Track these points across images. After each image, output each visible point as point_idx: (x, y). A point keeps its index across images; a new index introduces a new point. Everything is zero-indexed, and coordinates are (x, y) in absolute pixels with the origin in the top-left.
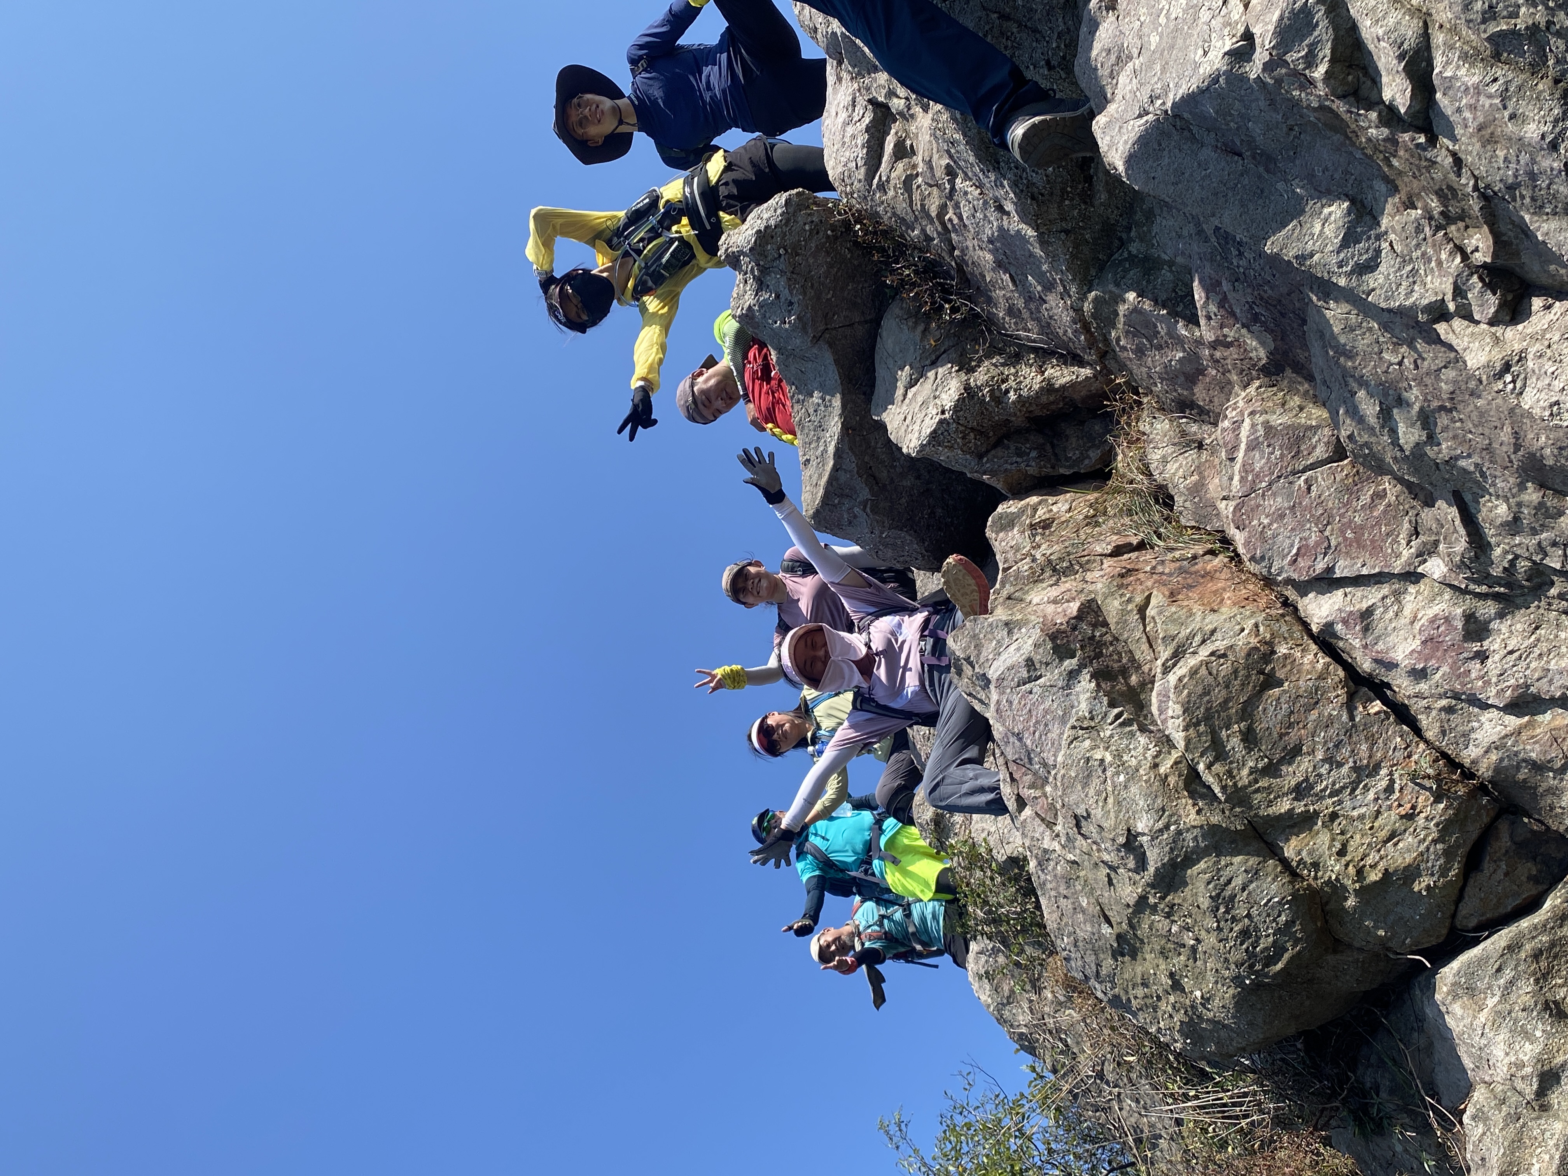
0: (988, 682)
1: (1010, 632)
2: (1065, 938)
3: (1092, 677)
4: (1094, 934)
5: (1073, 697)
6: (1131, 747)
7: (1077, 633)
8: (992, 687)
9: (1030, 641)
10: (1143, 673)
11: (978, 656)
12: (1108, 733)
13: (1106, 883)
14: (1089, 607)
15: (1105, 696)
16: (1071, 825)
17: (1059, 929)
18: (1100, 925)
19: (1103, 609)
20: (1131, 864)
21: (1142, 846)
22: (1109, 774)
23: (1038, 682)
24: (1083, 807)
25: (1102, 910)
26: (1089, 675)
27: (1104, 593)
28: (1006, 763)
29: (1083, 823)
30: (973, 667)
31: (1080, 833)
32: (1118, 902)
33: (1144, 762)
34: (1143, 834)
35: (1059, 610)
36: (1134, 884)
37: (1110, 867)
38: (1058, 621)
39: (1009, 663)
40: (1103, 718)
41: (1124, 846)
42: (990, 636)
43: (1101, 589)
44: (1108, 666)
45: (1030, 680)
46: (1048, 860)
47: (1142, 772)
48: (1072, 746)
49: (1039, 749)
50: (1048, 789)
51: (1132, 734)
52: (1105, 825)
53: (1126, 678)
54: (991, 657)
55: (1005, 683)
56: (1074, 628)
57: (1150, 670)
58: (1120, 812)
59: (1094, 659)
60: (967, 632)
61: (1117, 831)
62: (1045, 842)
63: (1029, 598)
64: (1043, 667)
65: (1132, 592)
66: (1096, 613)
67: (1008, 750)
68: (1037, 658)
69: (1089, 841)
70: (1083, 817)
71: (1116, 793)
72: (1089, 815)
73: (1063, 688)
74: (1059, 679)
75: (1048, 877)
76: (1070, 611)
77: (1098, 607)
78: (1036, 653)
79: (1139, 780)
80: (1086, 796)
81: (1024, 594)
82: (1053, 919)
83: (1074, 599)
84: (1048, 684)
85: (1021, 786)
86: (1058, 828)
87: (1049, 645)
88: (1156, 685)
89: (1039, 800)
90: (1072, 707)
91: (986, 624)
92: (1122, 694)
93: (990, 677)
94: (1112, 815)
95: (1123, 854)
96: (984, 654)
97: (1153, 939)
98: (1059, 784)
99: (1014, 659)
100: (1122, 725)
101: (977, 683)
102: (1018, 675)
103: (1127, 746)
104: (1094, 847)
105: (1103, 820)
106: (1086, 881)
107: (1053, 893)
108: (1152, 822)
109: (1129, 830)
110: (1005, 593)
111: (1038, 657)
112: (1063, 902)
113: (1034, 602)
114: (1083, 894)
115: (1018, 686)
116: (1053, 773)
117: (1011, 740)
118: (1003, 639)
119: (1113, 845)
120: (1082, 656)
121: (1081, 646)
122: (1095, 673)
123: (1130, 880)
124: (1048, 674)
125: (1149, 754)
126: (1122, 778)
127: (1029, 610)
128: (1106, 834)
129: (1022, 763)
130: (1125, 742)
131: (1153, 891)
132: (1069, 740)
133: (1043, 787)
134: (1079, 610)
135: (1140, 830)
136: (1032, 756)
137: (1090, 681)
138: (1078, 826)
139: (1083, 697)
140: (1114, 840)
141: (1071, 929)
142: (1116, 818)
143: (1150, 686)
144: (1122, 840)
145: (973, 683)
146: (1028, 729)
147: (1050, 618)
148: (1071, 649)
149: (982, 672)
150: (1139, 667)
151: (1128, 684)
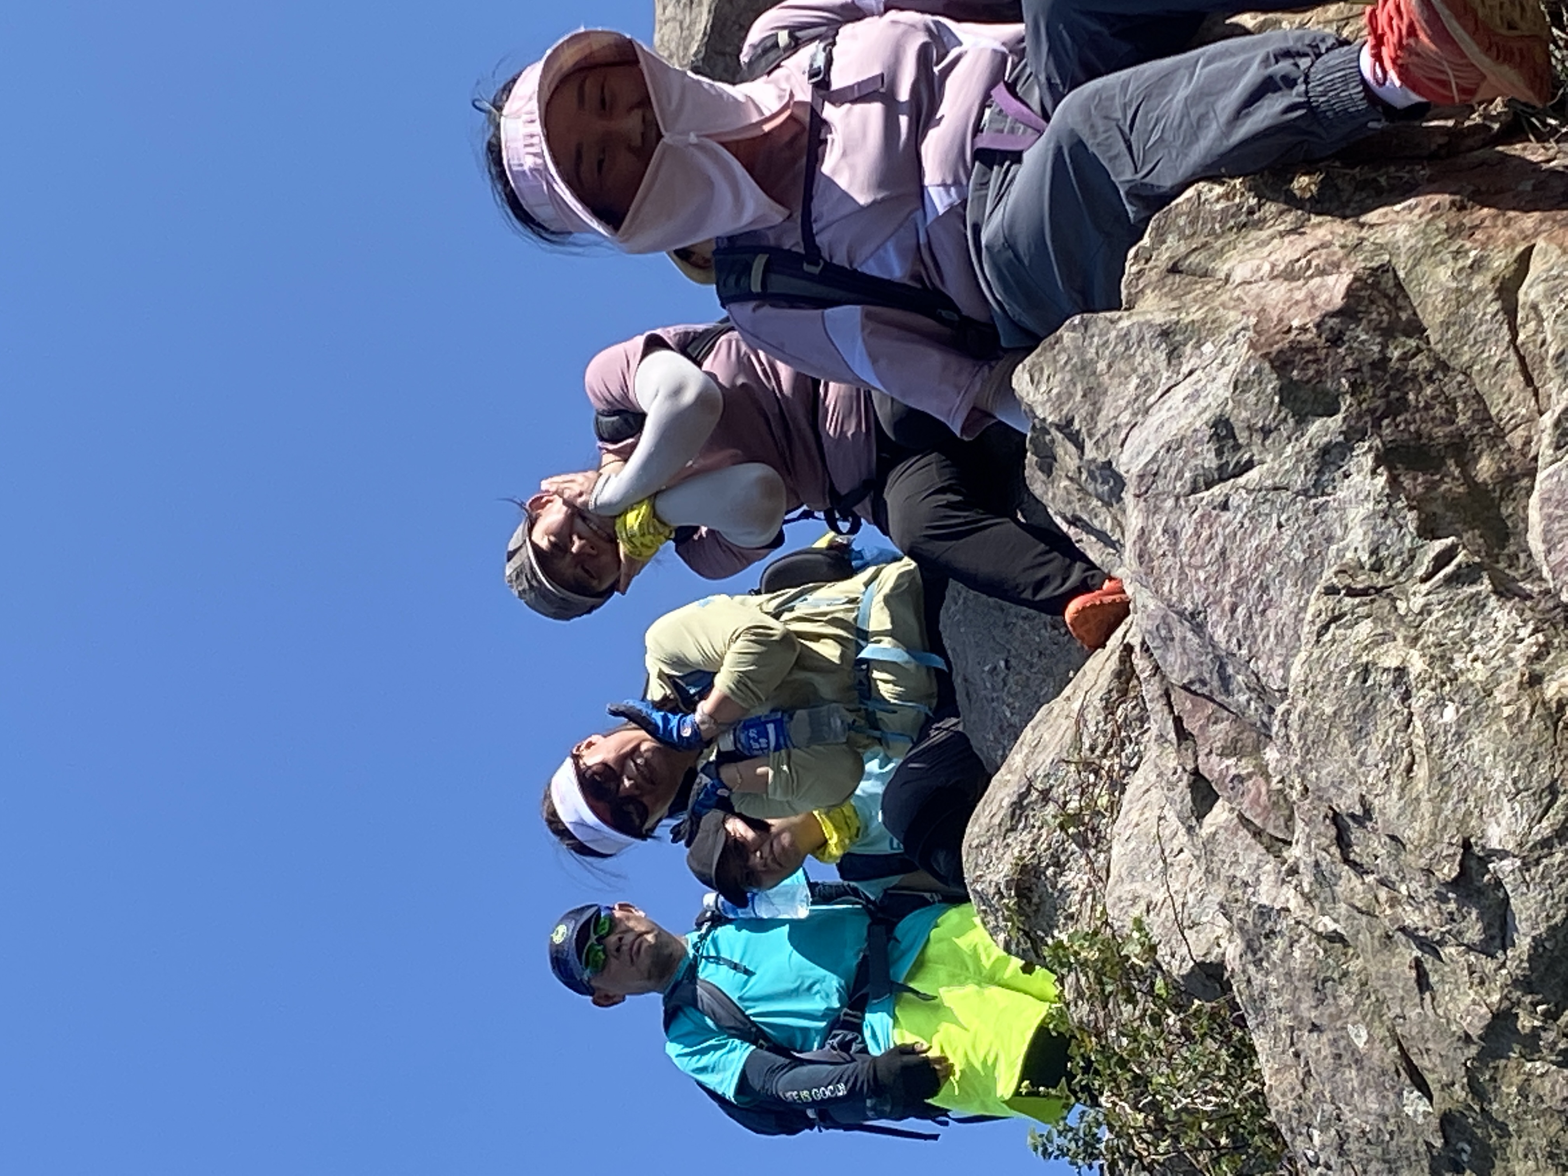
0: (1120, 483)
1: (1173, 355)
2: (1316, 1133)
3: (1379, 461)
4: (1386, 1119)
5: (1330, 515)
6: (1475, 635)
7: (1342, 351)
8: (1128, 496)
9: (1225, 376)
10: (1509, 449)
11: (1092, 417)
12: (1417, 603)
13: (1412, 983)
14: (1375, 285)
15: (1411, 508)
16: (1325, 842)
17: (1299, 1111)
18: (1400, 1095)
19: (1411, 290)
20: (1474, 933)
21: (1499, 884)
22: (1417, 704)
23: (1242, 480)
24: (1353, 790)
25: (1404, 1054)
26: (1370, 457)
27: (1413, 250)
28: (1167, 694)
29: (1356, 833)
30: (1081, 447)
31: (1346, 860)
32: (1441, 1031)
33: (1508, 672)
34: (1503, 854)
35: (1299, 295)
36: (1482, 983)
37: (1424, 944)
38: (1295, 323)
39: (1170, 432)
40: (1404, 566)
41: (1454, 884)
42: (1122, 366)
43: (1406, 239)
44: (1419, 435)
45: (1223, 475)
46: (1270, 934)
47: (1500, 696)
48: (1327, 637)
49: (1244, 651)
50: (1271, 755)
51: (1477, 604)
52: (1407, 834)
53: (1466, 463)
54: (1125, 418)
55: (1161, 484)
56: (1336, 340)
57: (1528, 442)
58: (1445, 799)
59: (1384, 416)
60: (1063, 358)
61: (1437, 848)
62: (1263, 888)
63: (1226, 267)
64: (1257, 438)
65: (1484, 246)
66: (1392, 300)
67: (1171, 658)
68: (1240, 417)
69: (1370, 879)
70: (1353, 816)
71: (1436, 751)
72: (1368, 813)
73: (1305, 492)
74: (1295, 467)
75: (1272, 980)
76: (1325, 296)
77: (1399, 285)
78: (1238, 404)
79: (1493, 719)
80: (1361, 763)
81: (1212, 258)
82: (1285, 1085)
83: (1337, 266)
84: (1269, 483)
85: (1202, 752)
86: (1295, 852)
87: (1272, 383)
88: (1540, 476)
89: (1250, 783)
90: (1330, 540)
91: (1113, 334)
92: (1453, 503)
93: (1122, 470)
94: (1426, 808)
95: (1452, 906)
96: (1108, 411)
97: (1531, 1122)
98: (1294, 737)
99: (1183, 422)
100: (1450, 581)
101: (1091, 488)
102: (1193, 463)
103: (1465, 634)
104: (1383, 894)
105: (1404, 821)
106: (1364, 984)
107: (1285, 1020)
108: (1524, 823)
109: (1466, 845)
110: (1163, 257)
111: (1245, 414)
112: (1309, 1042)
113: (1237, 278)
114: (1358, 1017)
115: (1194, 491)
116: (1280, 709)
117: (1177, 634)
118: (1156, 372)
119: (1429, 886)
120: (1354, 410)
121: (1353, 385)
122: (1388, 451)
123: (1471, 973)
124: (1269, 458)
125: (1519, 653)
126: (1450, 714)
127: (1225, 297)
128: (1411, 858)
129: (1205, 691)
130: (1460, 623)
131: (1528, 999)
132: (1318, 625)
133: (1257, 749)
134: (1350, 293)
135: (1494, 844)
136: (1230, 670)
137: (1374, 472)
138: (1342, 841)
139: (1357, 514)
140: (1428, 872)
141: (1328, 1107)
142: (1436, 814)
143: (1525, 482)
144: (1449, 871)
145: (1081, 489)
146: (1218, 602)
147: (1275, 316)
148: (1326, 393)
149: (1102, 459)
150: (1500, 435)
151: (1469, 479)
